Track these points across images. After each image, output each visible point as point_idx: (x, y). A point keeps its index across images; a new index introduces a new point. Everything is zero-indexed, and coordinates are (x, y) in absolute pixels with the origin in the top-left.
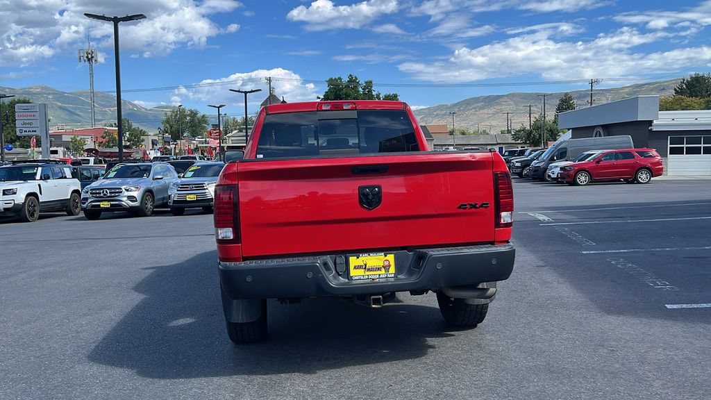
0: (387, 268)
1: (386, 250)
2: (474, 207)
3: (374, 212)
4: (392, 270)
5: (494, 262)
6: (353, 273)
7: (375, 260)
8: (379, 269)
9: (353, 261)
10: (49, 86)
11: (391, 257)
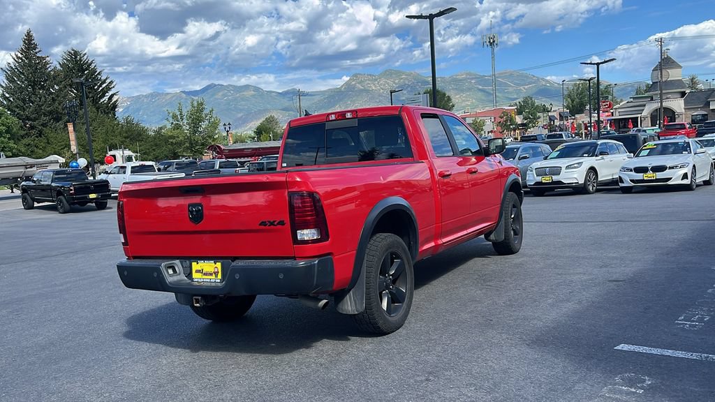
0: (216, 273)
1: (215, 259)
2: (272, 224)
3: (200, 226)
4: (220, 276)
5: (281, 276)
6: (195, 275)
7: (209, 266)
8: (211, 274)
9: (195, 266)
10: (472, 72)
11: (219, 265)
